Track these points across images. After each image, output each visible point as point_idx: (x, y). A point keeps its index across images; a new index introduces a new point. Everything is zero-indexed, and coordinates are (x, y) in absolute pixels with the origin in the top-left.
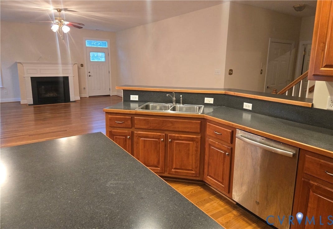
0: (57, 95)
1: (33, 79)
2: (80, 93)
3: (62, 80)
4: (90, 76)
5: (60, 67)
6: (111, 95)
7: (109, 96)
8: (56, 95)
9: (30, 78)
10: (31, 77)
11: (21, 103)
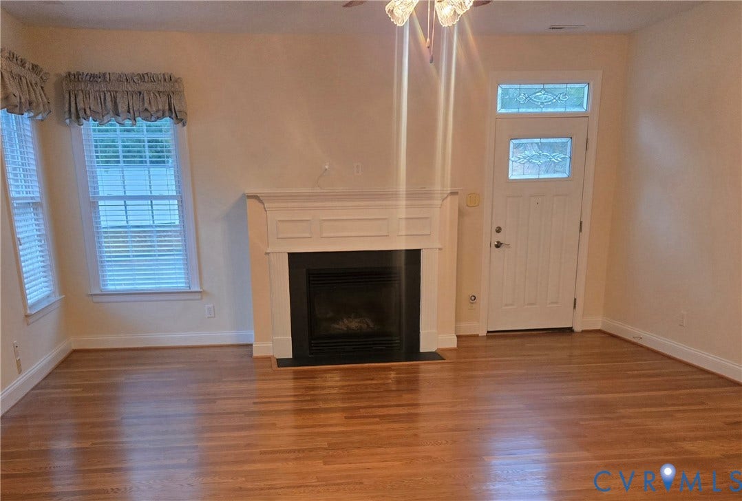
0: (372, 326)
1: (295, 260)
2: (458, 319)
3: (401, 263)
4: (498, 245)
5: (402, 209)
6: (577, 328)
7: (569, 331)
8: (368, 325)
9: (286, 257)
10: (289, 254)
11: (255, 354)
